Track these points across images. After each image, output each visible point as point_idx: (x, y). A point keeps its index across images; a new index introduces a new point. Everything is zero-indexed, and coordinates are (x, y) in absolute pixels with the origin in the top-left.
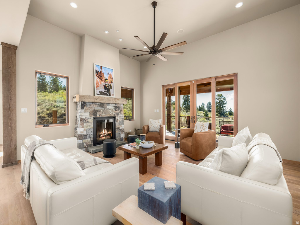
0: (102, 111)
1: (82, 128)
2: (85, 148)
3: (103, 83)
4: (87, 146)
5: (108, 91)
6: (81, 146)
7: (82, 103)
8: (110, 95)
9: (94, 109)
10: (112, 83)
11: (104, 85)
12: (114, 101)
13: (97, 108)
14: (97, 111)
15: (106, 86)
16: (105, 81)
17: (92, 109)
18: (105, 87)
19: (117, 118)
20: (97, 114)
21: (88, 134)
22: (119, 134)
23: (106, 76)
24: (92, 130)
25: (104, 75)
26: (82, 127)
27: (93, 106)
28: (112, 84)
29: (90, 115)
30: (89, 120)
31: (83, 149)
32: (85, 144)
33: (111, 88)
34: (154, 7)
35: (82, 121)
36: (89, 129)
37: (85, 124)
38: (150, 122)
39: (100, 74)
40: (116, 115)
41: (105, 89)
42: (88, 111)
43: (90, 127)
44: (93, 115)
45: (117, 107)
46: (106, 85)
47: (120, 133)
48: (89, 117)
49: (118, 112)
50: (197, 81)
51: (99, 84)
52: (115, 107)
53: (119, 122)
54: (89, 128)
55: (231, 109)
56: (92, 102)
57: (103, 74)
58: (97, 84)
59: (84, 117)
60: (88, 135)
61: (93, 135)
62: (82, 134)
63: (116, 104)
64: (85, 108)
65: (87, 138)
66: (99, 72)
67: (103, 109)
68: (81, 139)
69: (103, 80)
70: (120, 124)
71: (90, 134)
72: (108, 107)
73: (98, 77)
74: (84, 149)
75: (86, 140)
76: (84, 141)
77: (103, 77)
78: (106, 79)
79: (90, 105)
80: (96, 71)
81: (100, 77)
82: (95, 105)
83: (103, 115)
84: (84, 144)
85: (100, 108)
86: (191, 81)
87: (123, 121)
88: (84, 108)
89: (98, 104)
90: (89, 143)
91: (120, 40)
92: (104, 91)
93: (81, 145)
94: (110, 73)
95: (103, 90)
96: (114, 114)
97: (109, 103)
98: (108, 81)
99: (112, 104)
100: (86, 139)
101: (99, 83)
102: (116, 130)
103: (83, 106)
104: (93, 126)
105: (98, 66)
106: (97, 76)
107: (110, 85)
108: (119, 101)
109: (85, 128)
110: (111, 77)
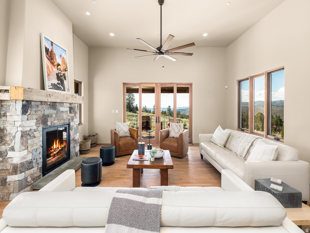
0: (54, 115)
1: (24, 150)
2: (29, 185)
3: (55, 71)
4: (32, 182)
5: (62, 83)
6: (24, 184)
7: (24, 102)
8: (64, 90)
9: (43, 113)
10: (66, 71)
11: (56, 74)
12: (71, 99)
13: (48, 111)
14: (48, 116)
15: (60, 75)
16: (58, 67)
17: (40, 114)
18: (59, 77)
19: (72, 124)
20: (47, 121)
21: (34, 159)
22: (74, 147)
23: (58, 60)
24: (41, 150)
25: (57, 57)
26: (24, 148)
27: (42, 107)
28: (66, 73)
29: (37, 124)
30: (36, 134)
31: (26, 189)
32: (29, 179)
33: (65, 80)
34: (161, 5)
35: (25, 137)
36: (37, 149)
37: (29, 141)
38: (117, 126)
39: (51, 54)
40: (71, 120)
41: (58, 81)
42: (34, 117)
43: (37, 145)
44: (42, 123)
45: (71, 108)
46: (58, 73)
47: (75, 145)
48: (35, 128)
49: (73, 115)
50: (161, 84)
51: (50, 71)
52: (70, 108)
53: (73, 130)
54: (35, 147)
55: (137, 105)
56: (41, 102)
57: (55, 56)
58: (48, 71)
59: (28, 129)
60: (35, 161)
61: (42, 158)
62: (24, 161)
63: (70, 104)
64: (29, 112)
65: (33, 167)
66: (50, 50)
67: (55, 112)
68: (23, 172)
69: (55, 65)
70: (74, 133)
71: (37, 157)
72: (62, 109)
73: (49, 59)
74: (29, 188)
75: (31, 171)
76: (28, 172)
77: (55, 60)
78: (59, 65)
79: (37, 106)
80: (46, 48)
81: (51, 60)
82: (44, 106)
83: (55, 122)
84: (27, 179)
85: (52, 111)
86: (156, 84)
87: (77, 127)
88: (27, 112)
89: (49, 104)
90: (36, 175)
91: (88, 14)
92: (58, 83)
93: (22, 184)
94: (63, 55)
95: (56, 81)
96: (69, 119)
97: (63, 103)
98: (61, 67)
99: (67, 104)
100: (31, 168)
101: (51, 69)
102: (71, 142)
103: (25, 109)
104: (41, 142)
105: (48, 40)
106: (47, 57)
107: (64, 74)
108: (76, 99)
109: (29, 149)
110: (64, 62)
